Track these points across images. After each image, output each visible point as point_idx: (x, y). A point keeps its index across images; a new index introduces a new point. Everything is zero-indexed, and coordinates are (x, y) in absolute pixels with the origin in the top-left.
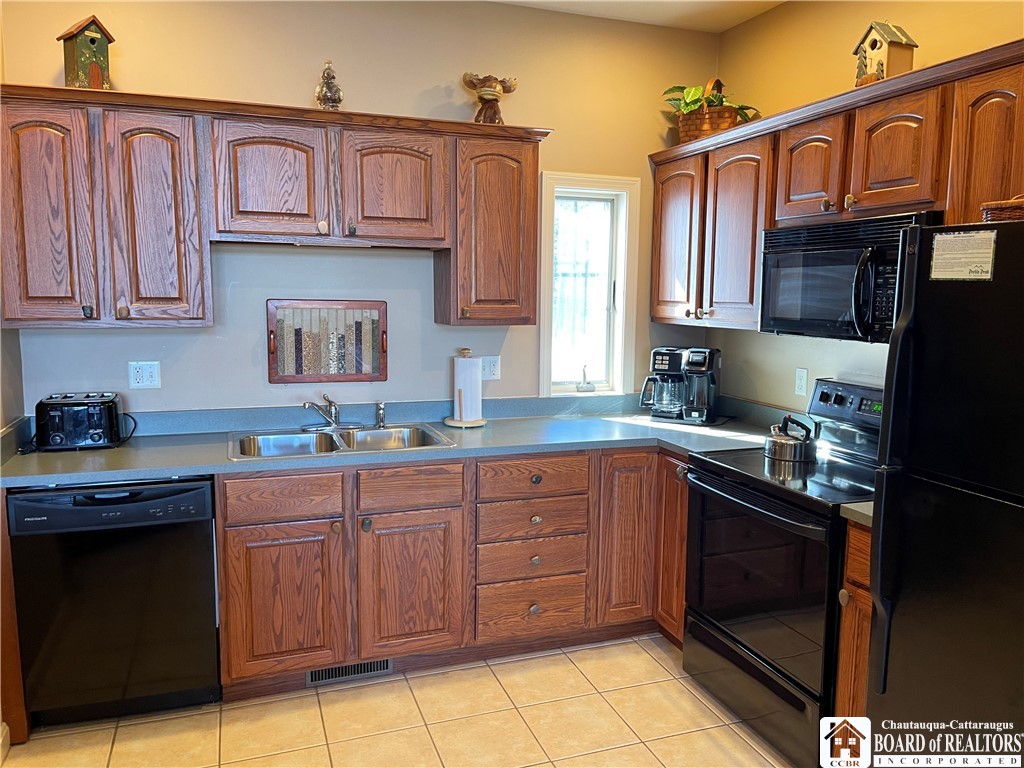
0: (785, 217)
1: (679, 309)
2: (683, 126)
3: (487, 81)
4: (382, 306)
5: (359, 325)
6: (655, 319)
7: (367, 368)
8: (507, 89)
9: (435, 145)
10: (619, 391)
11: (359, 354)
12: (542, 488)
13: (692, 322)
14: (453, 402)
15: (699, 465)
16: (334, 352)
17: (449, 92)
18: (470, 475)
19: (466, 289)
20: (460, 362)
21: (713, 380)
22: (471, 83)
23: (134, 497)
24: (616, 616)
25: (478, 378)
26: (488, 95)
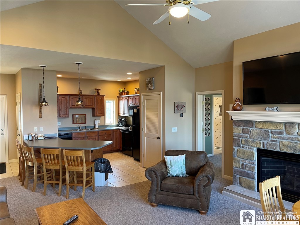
0: (130, 105)
1: (121, 114)
2: (121, 94)
3: (98, 90)
4: (86, 115)
5: (83, 117)
6: (119, 115)
7: (84, 122)
8: (100, 90)
9: (93, 97)
10: (115, 124)
11: (83, 121)
12: (106, 134)
13: (122, 115)
14: (94, 126)
15: (123, 130)
16: (80, 120)
17: (93, 90)
18: (98, 133)
19: (96, 113)
20: (95, 121)
21: (125, 122)
22: (96, 89)
23: (64, 135)
24: (115, 149)
25: (97, 123)
26: (98, 91)
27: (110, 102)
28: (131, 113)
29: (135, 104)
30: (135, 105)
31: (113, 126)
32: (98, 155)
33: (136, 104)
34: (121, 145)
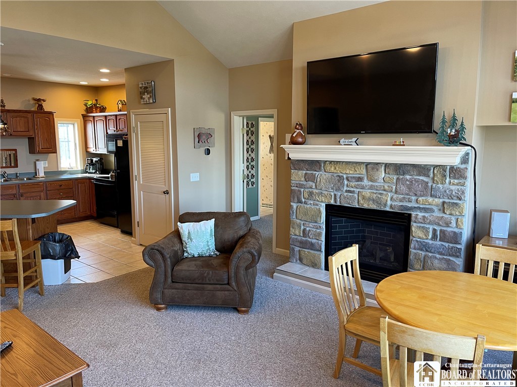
0: (109, 132)
1: (92, 150)
2: (89, 110)
3: (39, 100)
4: (15, 150)
5: (10, 155)
6: (87, 151)
7: (13, 165)
8: (44, 101)
9: (29, 115)
10: (79, 169)
11: (10, 162)
12: (62, 187)
13: (94, 152)
14: (36, 172)
15: (96, 180)
16: (4, 161)
18: (44, 185)
19: (39, 146)
20: (37, 162)
21: (101, 165)
22: (34, 99)
24: (83, 215)
25: (42, 167)
26: (40, 103)
27: (68, 126)
28: (112, 147)
29: (118, 131)
30: (118, 133)
31: (76, 172)
32: (47, 228)
33: (121, 130)
34: (95, 208)
